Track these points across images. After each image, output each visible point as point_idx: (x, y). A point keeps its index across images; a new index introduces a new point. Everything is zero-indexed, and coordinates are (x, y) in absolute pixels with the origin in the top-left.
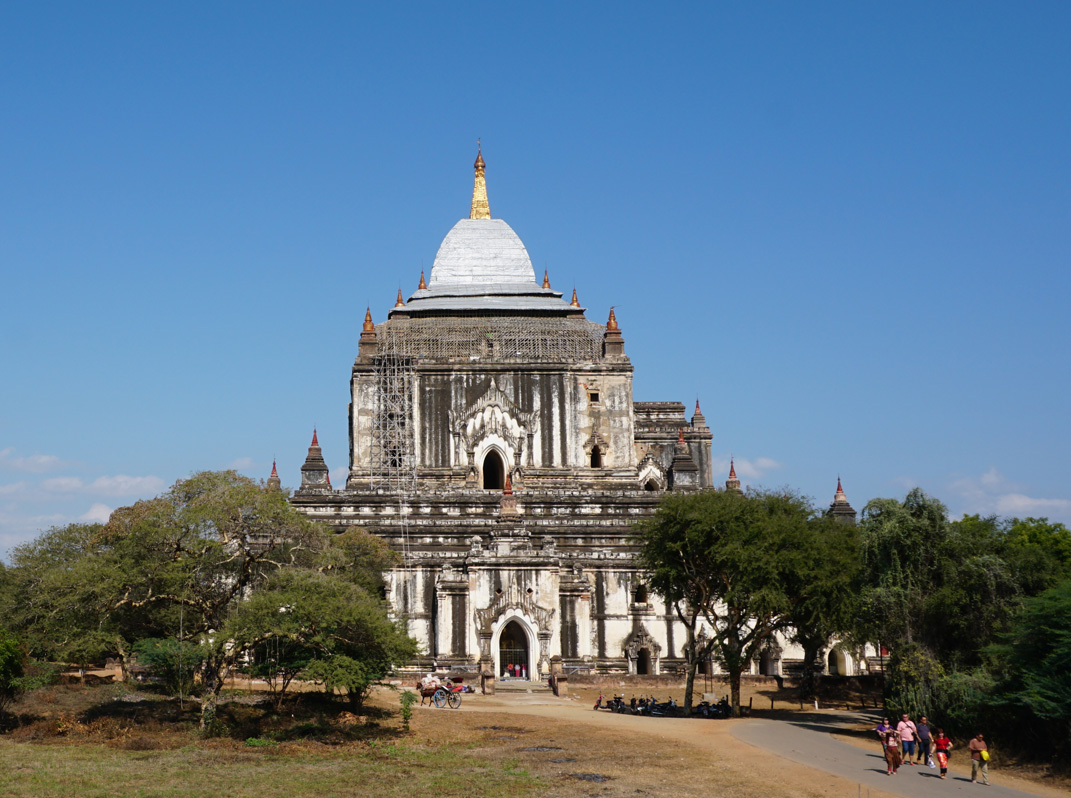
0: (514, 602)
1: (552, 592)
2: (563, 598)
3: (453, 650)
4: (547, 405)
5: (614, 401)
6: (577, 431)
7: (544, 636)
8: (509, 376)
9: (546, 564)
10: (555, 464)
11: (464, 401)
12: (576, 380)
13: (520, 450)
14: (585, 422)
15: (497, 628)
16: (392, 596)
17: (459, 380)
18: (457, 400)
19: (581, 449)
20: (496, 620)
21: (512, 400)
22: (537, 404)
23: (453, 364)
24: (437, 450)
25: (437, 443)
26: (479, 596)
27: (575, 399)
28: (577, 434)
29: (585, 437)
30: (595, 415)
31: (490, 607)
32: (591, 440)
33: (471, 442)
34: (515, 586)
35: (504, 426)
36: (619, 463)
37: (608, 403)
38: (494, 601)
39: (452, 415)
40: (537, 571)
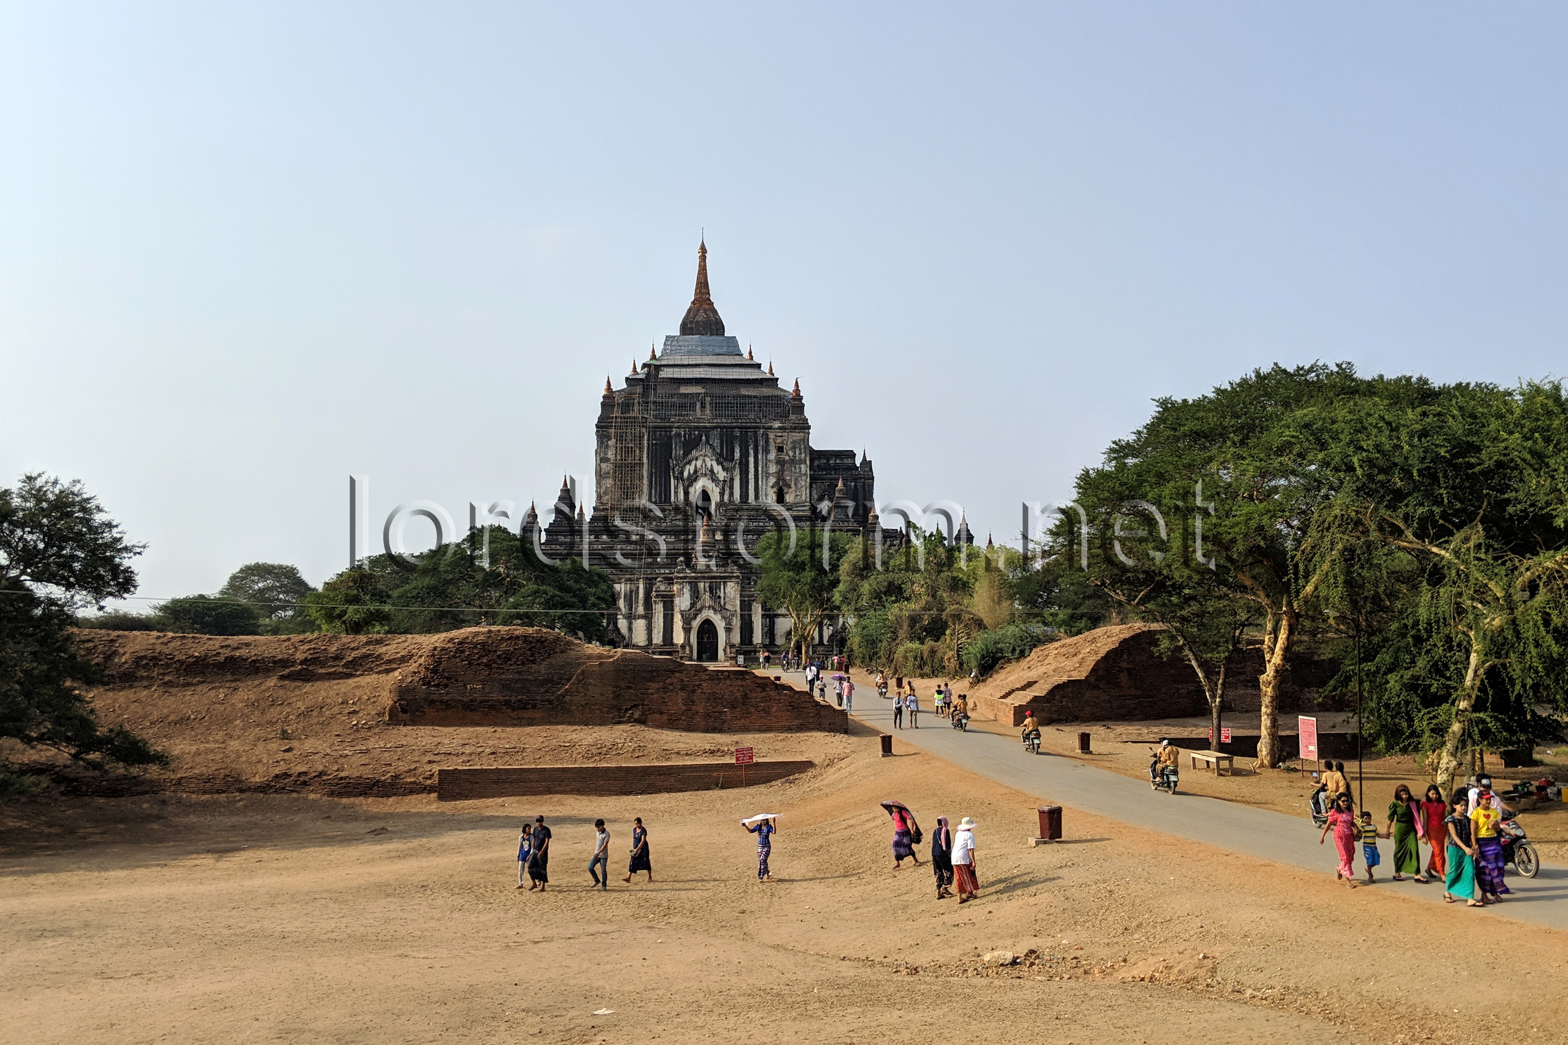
0: (707, 605)
1: (735, 598)
2: (742, 602)
3: (663, 641)
4: (745, 455)
5: (795, 453)
6: (767, 475)
7: (728, 630)
8: (716, 432)
9: (731, 577)
10: (750, 501)
11: (682, 452)
12: (767, 435)
13: (724, 490)
14: (773, 468)
15: (696, 624)
16: (621, 603)
17: (679, 435)
18: (677, 451)
19: (769, 489)
20: (695, 618)
21: (719, 451)
22: (737, 455)
23: (673, 422)
24: (660, 491)
25: (661, 485)
26: (683, 602)
27: (767, 451)
28: (767, 478)
29: (772, 480)
30: (780, 462)
31: (690, 609)
32: (777, 483)
33: (686, 483)
34: (708, 594)
35: (712, 471)
36: (798, 500)
37: (791, 453)
38: (693, 605)
39: (672, 463)
40: (725, 582)
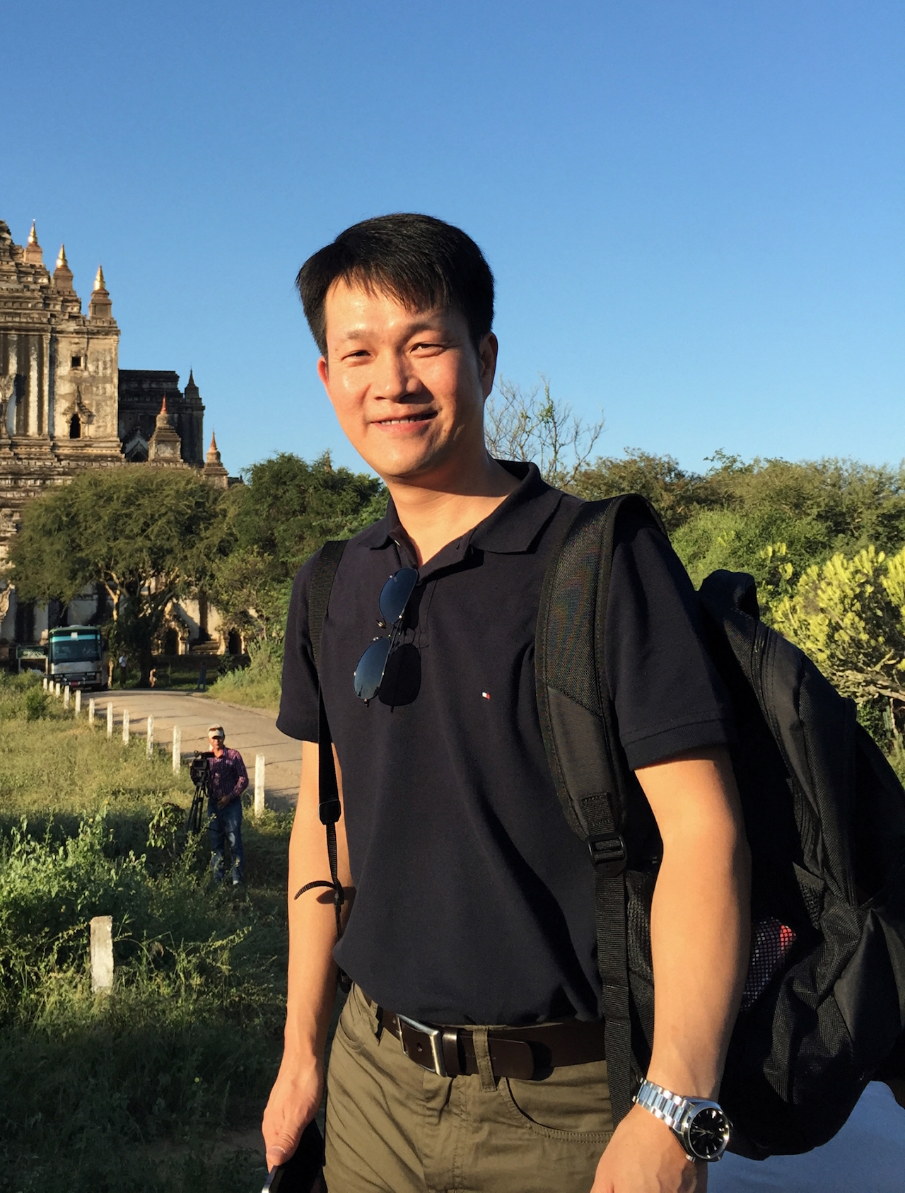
4: (24, 367)
5: (97, 367)
6: (56, 397)
10: (30, 433)
12: (57, 341)
14: (65, 388)
19: (58, 416)
22: (13, 367)
27: (56, 363)
28: (56, 401)
29: (63, 405)
30: (77, 381)
32: (71, 408)
36: (100, 433)
37: (91, 368)
